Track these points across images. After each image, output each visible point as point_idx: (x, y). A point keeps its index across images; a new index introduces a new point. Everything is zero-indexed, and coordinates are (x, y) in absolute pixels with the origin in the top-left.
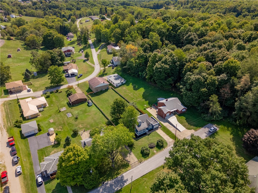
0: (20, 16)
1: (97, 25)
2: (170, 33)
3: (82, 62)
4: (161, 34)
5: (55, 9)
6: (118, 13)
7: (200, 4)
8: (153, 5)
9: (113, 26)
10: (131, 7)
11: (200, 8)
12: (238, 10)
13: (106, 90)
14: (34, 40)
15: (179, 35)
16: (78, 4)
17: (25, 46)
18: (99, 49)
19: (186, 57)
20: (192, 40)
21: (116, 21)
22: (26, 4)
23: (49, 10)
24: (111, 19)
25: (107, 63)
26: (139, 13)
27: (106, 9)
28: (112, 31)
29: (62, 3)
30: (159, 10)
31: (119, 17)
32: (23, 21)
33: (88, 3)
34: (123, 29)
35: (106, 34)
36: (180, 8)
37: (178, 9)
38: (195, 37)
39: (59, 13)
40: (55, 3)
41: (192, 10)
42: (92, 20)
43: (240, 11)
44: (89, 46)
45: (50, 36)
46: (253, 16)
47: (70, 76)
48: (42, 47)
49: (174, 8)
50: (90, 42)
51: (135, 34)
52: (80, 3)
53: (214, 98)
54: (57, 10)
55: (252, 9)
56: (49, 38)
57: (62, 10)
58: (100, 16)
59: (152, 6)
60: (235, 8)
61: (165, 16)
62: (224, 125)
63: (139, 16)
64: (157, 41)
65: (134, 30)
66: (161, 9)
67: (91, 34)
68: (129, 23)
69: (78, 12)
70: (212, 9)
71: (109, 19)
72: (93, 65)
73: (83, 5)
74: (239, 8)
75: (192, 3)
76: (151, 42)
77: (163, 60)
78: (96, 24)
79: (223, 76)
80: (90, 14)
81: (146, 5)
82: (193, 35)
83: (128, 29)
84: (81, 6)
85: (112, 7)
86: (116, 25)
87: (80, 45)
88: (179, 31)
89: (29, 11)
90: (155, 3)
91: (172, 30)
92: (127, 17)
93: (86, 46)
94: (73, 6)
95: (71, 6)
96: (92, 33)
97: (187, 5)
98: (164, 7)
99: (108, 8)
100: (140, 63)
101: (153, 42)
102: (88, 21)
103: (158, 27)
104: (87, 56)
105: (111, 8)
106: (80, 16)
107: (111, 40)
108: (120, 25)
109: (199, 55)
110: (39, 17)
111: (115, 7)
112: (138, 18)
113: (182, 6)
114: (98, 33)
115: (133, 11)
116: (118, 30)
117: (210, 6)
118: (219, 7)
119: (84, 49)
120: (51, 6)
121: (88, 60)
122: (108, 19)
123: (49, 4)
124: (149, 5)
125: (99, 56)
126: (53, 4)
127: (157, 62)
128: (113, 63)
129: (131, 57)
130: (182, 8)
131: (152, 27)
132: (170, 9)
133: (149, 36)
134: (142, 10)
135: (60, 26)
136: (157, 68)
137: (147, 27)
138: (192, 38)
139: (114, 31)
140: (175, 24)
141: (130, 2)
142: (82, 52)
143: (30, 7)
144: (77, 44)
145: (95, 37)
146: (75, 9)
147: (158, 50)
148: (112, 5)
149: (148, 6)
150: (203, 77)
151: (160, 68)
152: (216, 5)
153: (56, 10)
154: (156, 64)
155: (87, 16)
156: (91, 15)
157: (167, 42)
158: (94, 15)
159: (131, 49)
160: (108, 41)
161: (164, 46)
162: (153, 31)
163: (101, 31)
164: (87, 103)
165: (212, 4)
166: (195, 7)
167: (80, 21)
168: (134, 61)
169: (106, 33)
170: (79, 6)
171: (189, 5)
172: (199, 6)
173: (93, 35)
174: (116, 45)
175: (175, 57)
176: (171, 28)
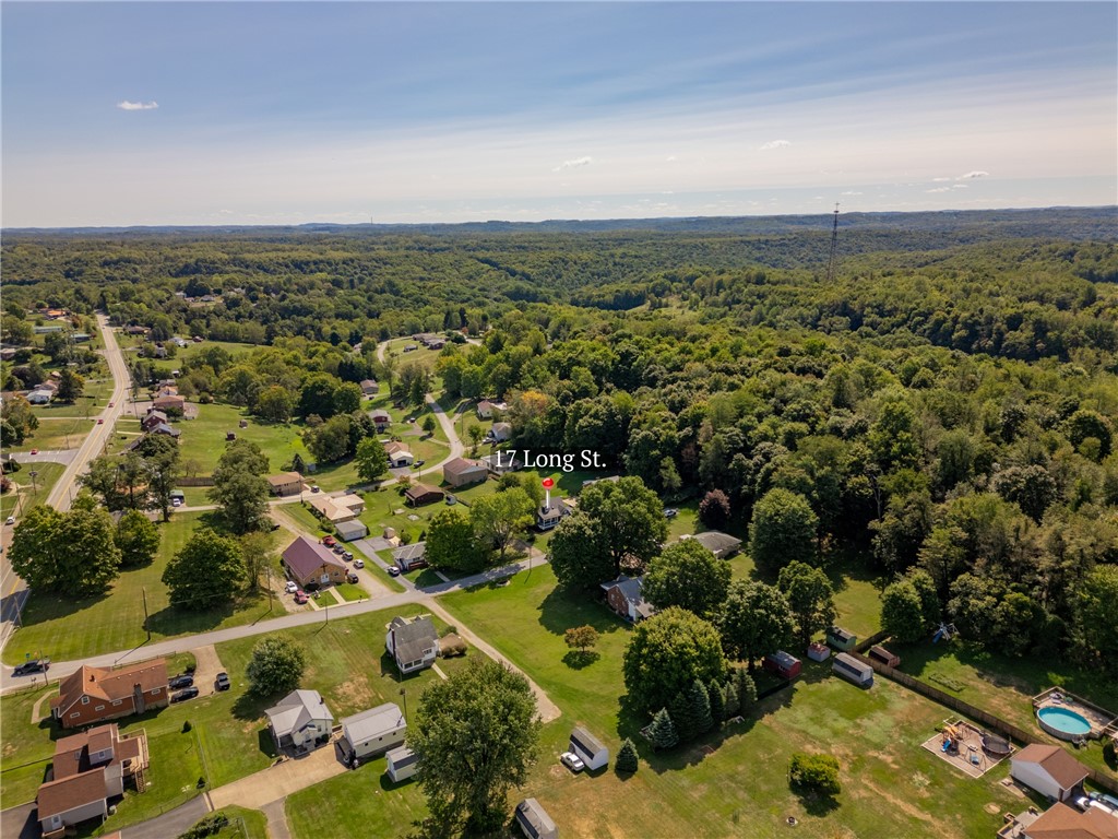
0: (196, 341)
1: (450, 357)
2: (616, 368)
3: (418, 441)
4: (597, 371)
5: (301, 318)
6: (500, 326)
7: (751, 294)
8: (612, 298)
9: (491, 358)
10: (539, 304)
11: (753, 304)
12: (852, 311)
13: (482, 481)
14: (282, 400)
15: (635, 371)
16: (370, 299)
17: (253, 416)
18: (456, 412)
19: (635, 406)
20: (655, 379)
21: (496, 346)
22: (204, 304)
23: (281, 322)
24: (484, 342)
25: (481, 433)
26: (563, 324)
27: (462, 312)
28: (489, 369)
29: (321, 300)
30: (627, 312)
31: (506, 338)
32: (223, 354)
33: (402, 296)
34: (517, 364)
35: (473, 377)
36: (696, 303)
37: (690, 308)
38: (662, 373)
39: (313, 329)
40: (299, 301)
41: (730, 310)
42: (425, 344)
43: (858, 312)
44: (430, 408)
45: (321, 388)
46: (893, 326)
47: (396, 465)
48: (294, 419)
49: (679, 304)
50: (430, 399)
51: (543, 372)
52: (377, 296)
53: (668, 461)
54: (307, 320)
55: (888, 307)
56: (319, 393)
57: (325, 320)
58: (449, 335)
59: (609, 298)
60: (845, 304)
61: (619, 332)
62: (690, 508)
63: (563, 331)
64: (586, 384)
65: (540, 364)
66: (639, 308)
67: (436, 379)
68: (530, 350)
69: (373, 325)
70: (785, 307)
71: (478, 343)
72: (446, 444)
73: (387, 301)
74: (855, 306)
75: (728, 291)
76: (575, 387)
77: (592, 412)
78: (448, 355)
79: (688, 430)
80: (414, 330)
81: (589, 298)
82: (660, 370)
83: (528, 362)
84: (381, 306)
85: (480, 304)
86: (499, 355)
87: (402, 409)
88: (635, 363)
89: (219, 324)
90: (617, 291)
91: (620, 362)
92: (527, 335)
93: (420, 408)
94: (355, 308)
95: (351, 306)
96: (438, 375)
97: (717, 295)
98: (649, 303)
99: (469, 311)
100: (553, 425)
101: (579, 385)
102: (411, 349)
103: (592, 356)
104: (429, 426)
105: (477, 311)
106: (384, 336)
107: (487, 390)
108: (507, 357)
109: (657, 402)
110: (251, 341)
111: (492, 306)
112: (559, 338)
113: (702, 298)
114: (452, 377)
115: (545, 316)
116: (505, 367)
117: (779, 299)
118: (802, 302)
119: (416, 414)
120: (286, 309)
121: (431, 435)
122: (470, 340)
123: (282, 303)
124: (599, 296)
125: (458, 428)
126: (296, 304)
127: (581, 417)
128: (493, 436)
129: (534, 416)
130: (702, 303)
131: (581, 358)
132: (667, 306)
133: (572, 375)
134: (572, 314)
135: (341, 363)
136: (581, 427)
137: (570, 358)
138: (654, 376)
139: (495, 370)
140: (627, 351)
141: (539, 289)
142: (413, 421)
143: (218, 314)
144: (392, 405)
145: (444, 386)
146: (361, 314)
147: (588, 399)
148: (481, 299)
149: (596, 300)
150: (655, 433)
151: (586, 427)
152: (796, 296)
153: (304, 319)
154: (580, 420)
155: (401, 335)
156: (419, 332)
157: (609, 385)
158: (427, 331)
159: (533, 402)
160: (478, 394)
161: (604, 392)
162: (579, 364)
163: (461, 370)
164: (445, 501)
165: (785, 293)
166: (739, 302)
167: (388, 349)
168: (540, 423)
169: (475, 375)
170: (374, 306)
171: (722, 295)
172: (750, 300)
173: (440, 381)
174: (500, 400)
175: (613, 407)
176: (618, 358)
